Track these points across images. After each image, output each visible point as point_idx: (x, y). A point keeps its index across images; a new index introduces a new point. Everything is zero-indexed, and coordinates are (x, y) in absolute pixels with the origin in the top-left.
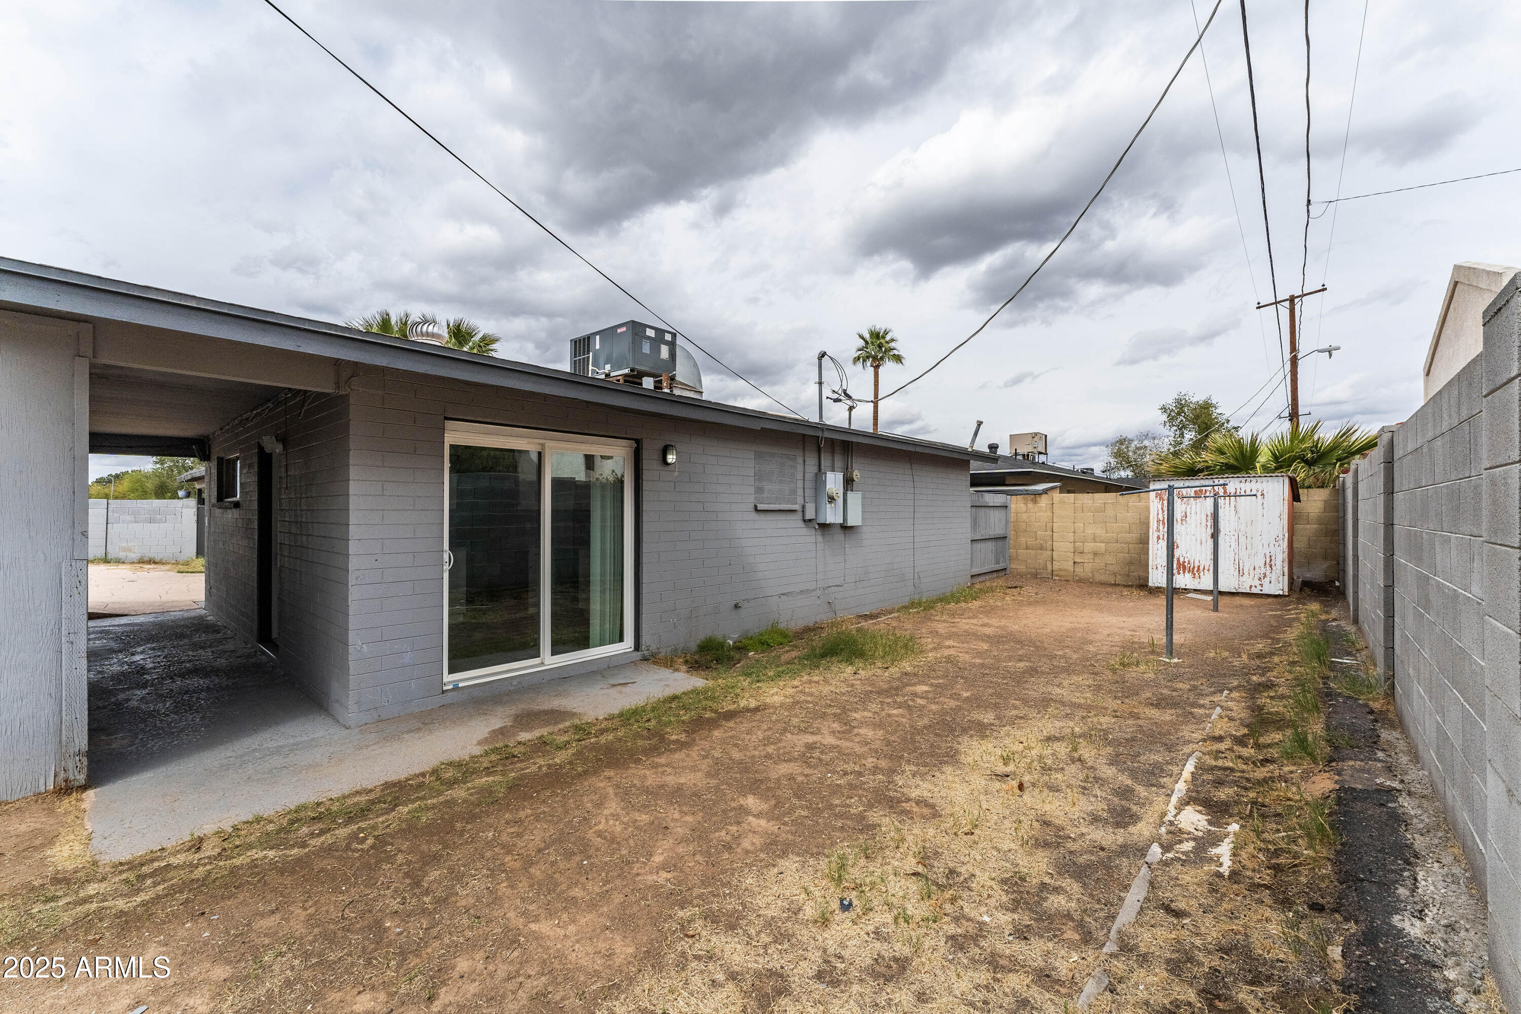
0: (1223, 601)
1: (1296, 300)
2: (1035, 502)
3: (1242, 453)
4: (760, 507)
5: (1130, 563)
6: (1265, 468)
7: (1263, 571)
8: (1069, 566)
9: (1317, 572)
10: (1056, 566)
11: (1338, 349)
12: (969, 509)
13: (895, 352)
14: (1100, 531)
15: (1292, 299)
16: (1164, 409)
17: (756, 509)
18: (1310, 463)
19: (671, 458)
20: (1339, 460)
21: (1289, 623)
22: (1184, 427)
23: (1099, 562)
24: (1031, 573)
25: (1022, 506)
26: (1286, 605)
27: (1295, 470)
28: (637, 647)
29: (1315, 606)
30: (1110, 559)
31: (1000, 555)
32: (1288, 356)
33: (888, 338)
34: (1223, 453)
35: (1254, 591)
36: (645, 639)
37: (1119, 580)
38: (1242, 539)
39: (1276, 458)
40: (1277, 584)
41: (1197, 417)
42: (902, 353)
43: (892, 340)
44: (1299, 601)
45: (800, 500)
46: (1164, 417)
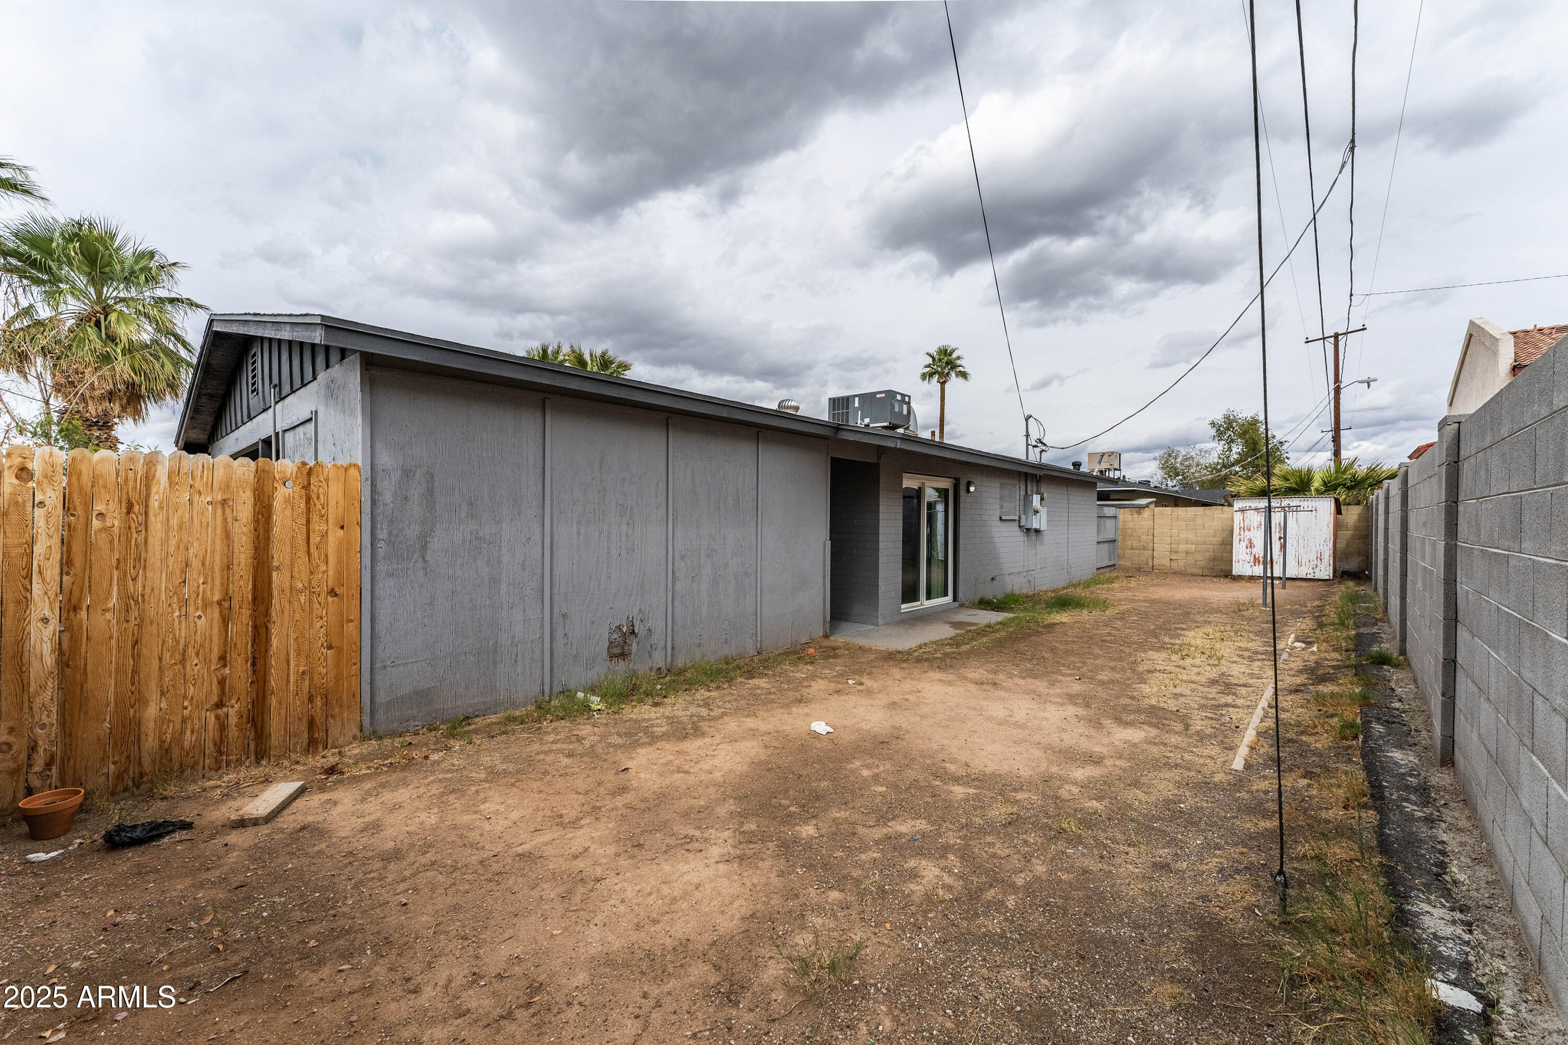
0: (1288, 583)
1: (1340, 337)
2: (1139, 513)
3: (1301, 479)
4: (1003, 518)
5: (1214, 559)
6: (1317, 490)
7: (1315, 563)
8: (1166, 562)
9: (1353, 565)
10: (1156, 562)
11: (1376, 380)
12: (1096, 519)
13: (961, 369)
14: (1191, 536)
15: (1336, 336)
16: (1213, 424)
17: (1001, 519)
18: (1349, 488)
19: (972, 489)
20: (1370, 486)
21: (1334, 593)
22: (1232, 441)
23: (1190, 559)
24: (1136, 568)
25: (1129, 517)
26: (1333, 585)
27: (1339, 494)
28: (955, 599)
29: (1351, 584)
30: (1199, 557)
31: (1112, 553)
32: (1332, 386)
33: (954, 355)
34: (1288, 480)
35: (1309, 576)
36: (961, 595)
37: (1206, 572)
38: (1301, 541)
39: (1325, 484)
40: (1325, 571)
41: (1245, 433)
42: (967, 370)
43: (959, 358)
44: (1340, 583)
45: (1018, 513)
46: (1213, 432)
